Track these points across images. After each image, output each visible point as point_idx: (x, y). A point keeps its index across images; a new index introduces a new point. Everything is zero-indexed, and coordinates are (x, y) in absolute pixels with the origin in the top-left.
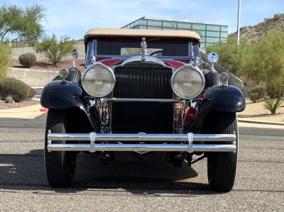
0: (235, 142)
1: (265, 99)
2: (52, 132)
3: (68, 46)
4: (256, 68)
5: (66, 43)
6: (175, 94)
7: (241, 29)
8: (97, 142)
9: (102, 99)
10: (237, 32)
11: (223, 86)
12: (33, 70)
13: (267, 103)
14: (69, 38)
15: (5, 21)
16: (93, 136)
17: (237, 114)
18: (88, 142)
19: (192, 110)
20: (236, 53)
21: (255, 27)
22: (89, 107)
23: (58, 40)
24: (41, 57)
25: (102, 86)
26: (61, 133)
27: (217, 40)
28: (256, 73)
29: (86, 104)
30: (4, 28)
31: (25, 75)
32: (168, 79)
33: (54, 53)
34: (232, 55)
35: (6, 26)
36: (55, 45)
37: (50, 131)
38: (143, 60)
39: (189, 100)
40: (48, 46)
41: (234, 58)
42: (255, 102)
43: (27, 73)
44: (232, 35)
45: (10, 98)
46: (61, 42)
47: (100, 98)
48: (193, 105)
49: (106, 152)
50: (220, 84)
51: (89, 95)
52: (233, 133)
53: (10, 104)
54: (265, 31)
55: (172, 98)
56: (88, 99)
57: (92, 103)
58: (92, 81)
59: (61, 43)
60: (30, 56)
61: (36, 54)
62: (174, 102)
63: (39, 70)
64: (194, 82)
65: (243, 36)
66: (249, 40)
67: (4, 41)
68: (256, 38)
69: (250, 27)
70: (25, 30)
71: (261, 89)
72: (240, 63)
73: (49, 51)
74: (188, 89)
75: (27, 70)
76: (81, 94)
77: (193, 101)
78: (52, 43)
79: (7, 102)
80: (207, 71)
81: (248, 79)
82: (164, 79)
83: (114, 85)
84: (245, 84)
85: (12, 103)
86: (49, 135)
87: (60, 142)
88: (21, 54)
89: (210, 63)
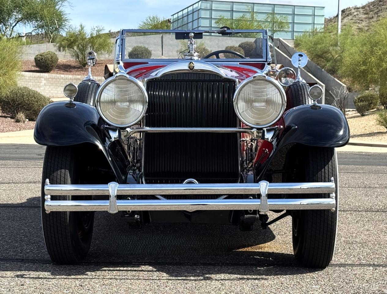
0: (334, 195)
1: (378, 110)
2: (52, 183)
3: (101, 40)
4: (364, 67)
5: (99, 36)
6: (240, 121)
7: (343, 11)
8: (120, 197)
9: (128, 129)
10: (337, 16)
11: (314, 105)
12: (54, 75)
13: (381, 115)
14: (103, 29)
15: (16, 7)
16: (113, 188)
17: (337, 150)
18: (106, 197)
19: (267, 144)
20: (336, 45)
21: (363, 7)
22: (108, 143)
23: (88, 32)
24: (65, 57)
25: (128, 109)
26: (65, 183)
27: (309, 28)
28: (364, 74)
29: (104, 137)
30: (14, 17)
31: (44, 82)
32: (229, 96)
33: (82, 50)
34: (331, 48)
35: (17, 15)
36: (83, 39)
37: (47, 181)
38: (191, 68)
39: (261, 129)
40: (75, 41)
41: (334, 53)
42: (363, 115)
43: (46, 79)
44: (330, 20)
45: (21, 115)
46: (92, 34)
47: (125, 128)
48: (269, 136)
49: (134, 213)
50: (310, 102)
51: (108, 124)
52: (330, 181)
53: (21, 124)
54: (377, 13)
55: (235, 127)
56: (107, 129)
57: (114, 135)
58: (113, 102)
59: (92, 37)
60: (49, 56)
61: (57, 53)
62: (240, 132)
63: (62, 76)
64: (269, 102)
65: (345, 20)
66: (355, 27)
67: (14, 35)
68: (364, 24)
69: (357, 8)
70: (42, 19)
71: (372, 97)
72: (341, 61)
73: (75, 48)
74: (260, 112)
75: (46, 75)
76: (96, 122)
77: (268, 131)
78: (80, 37)
79: (18, 121)
80: (291, 81)
81: (353, 82)
82: (224, 96)
83: (146, 106)
84: (349, 89)
85: (24, 122)
86: (46, 188)
87: (64, 198)
88: (37, 53)
89: (296, 69)
